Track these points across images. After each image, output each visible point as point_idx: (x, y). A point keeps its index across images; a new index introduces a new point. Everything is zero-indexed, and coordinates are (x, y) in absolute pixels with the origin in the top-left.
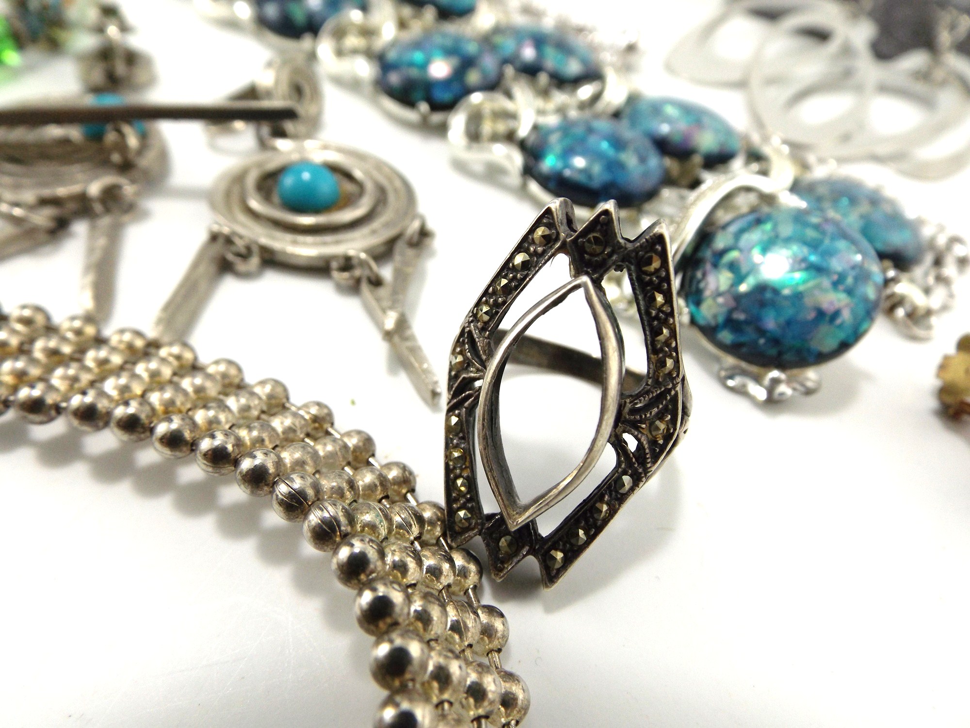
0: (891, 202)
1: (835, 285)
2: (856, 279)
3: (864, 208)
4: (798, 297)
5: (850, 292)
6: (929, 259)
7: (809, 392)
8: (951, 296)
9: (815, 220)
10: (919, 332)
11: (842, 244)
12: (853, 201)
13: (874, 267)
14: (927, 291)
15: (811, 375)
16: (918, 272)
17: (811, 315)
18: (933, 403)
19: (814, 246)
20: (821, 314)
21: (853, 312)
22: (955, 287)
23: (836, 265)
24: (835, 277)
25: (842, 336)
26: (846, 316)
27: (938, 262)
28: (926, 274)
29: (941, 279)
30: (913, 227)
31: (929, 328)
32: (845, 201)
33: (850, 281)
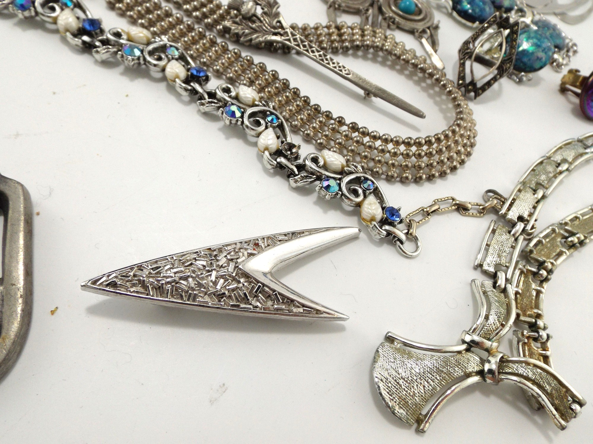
0: (558, 30)
1: (543, 51)
2: (548, 50)
3: (551, 31)
4: (533, 53)
5: (546, 53)
6: (565, 50)
7: (529, 80)
8: (569, 61)
9: (540, 33)
10: (559, 70)
11: (546, 40)
12: (549, 28)
13: (553, 48)
14: (563, 59)
15: (531, 75)
16: (562, 52)
17: (536, 58)
18: (558, 88)
19: (539, 40)
20: (538, 58)
21: (546, 59)
22: (571, 59)
23: (544, 45)
24: (543, 49)
25: (541, 64)
26: (544, 59)
27: (568, 51)
28: (564, 54)
29: (568, 56)
30: (564, 39)
31: (562, 69)
32: (546, 28)
33: (546, 50)
